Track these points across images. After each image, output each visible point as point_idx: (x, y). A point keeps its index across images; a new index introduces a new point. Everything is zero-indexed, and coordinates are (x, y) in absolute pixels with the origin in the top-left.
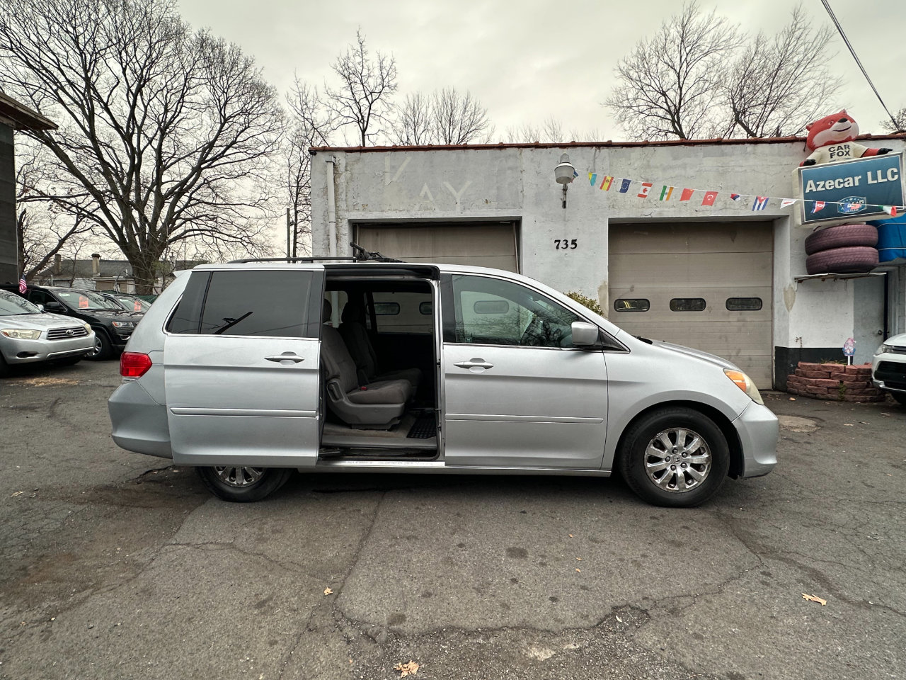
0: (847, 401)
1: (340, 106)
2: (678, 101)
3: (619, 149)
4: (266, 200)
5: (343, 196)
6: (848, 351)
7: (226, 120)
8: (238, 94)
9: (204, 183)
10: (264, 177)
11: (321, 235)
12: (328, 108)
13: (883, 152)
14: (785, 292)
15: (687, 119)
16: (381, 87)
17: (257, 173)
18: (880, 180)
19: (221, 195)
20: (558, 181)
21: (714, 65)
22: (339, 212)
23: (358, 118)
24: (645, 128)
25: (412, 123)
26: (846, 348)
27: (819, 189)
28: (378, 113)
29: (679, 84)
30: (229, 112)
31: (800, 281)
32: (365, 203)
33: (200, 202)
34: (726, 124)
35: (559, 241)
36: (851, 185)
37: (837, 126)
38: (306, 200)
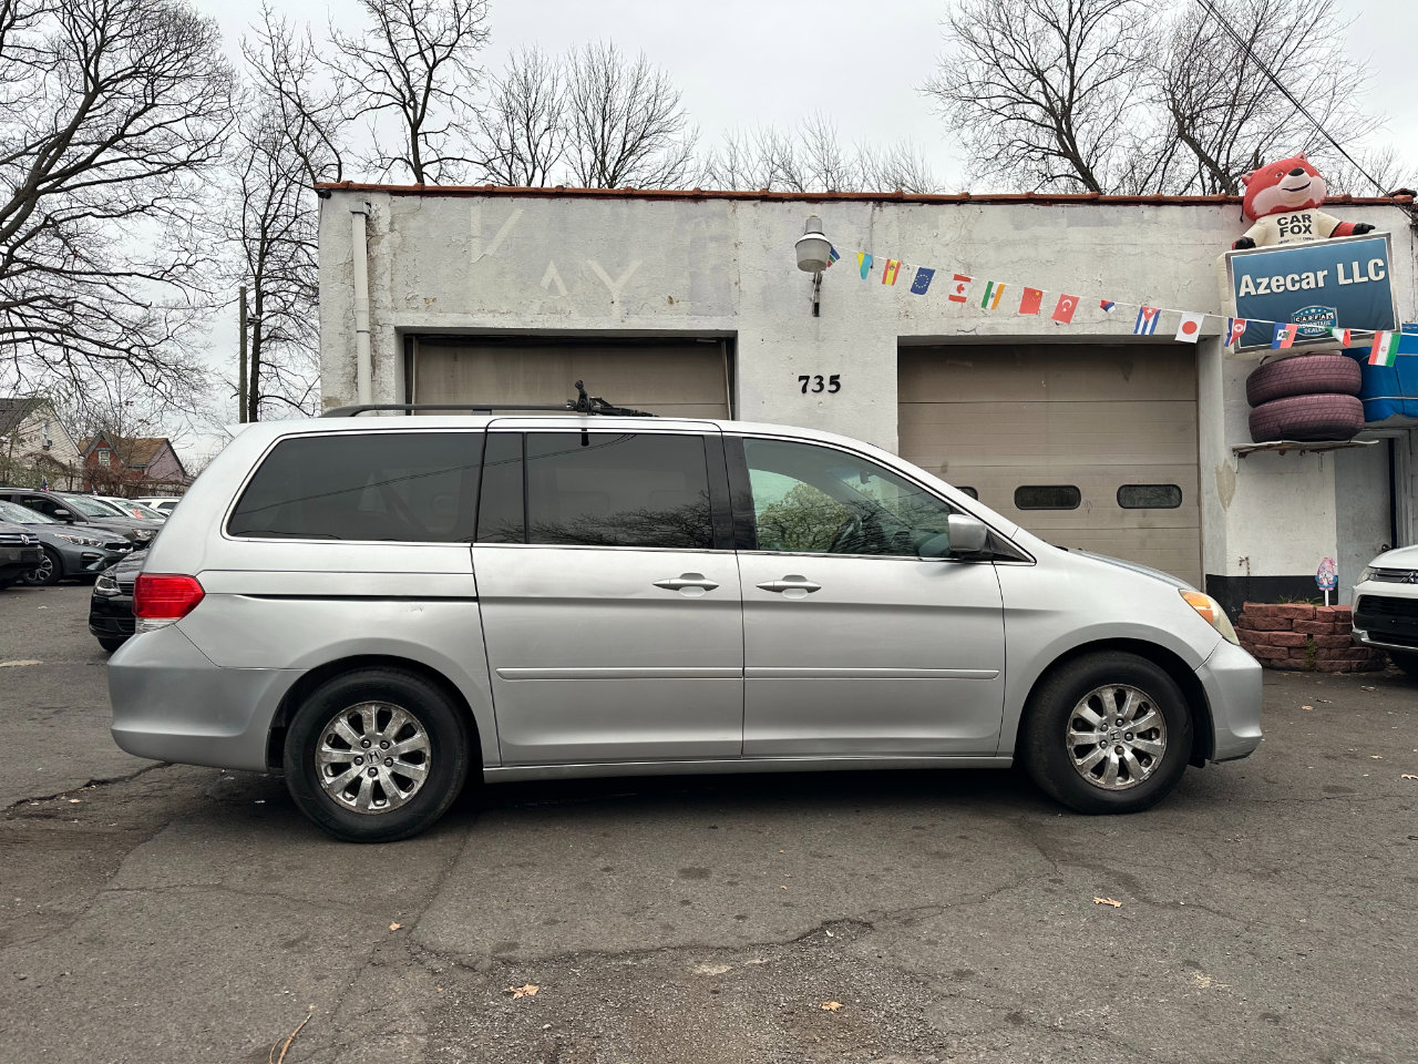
0: (1320, 671)
1: (363, 71)
2: (1067, 91)
3: (916, 208)
4: (189, 267)
5: (386, 280)
6: (1325, 583)
7: (99, 88)
8: (129, 32)
9: (45, 225)
10: (188, 216)
11: (337, 356)
12: (337, 73)
13: (1362, 229)
14: (1218, 473)
15: (1086, 126)
16: (455, 35)
17: (172, 207)
18: (1358, 279)
19: (83, 252)
20: (802, 266)
21: (1134, 25)
22: (378, 311)
23: (404, 96)
24: (1006, 142)
25: (521, 113)
26: (1321, 576)
27: (1261, 291)
28: (448, 89)
29: (1068, 58)
30: (106, 68)
31: (1241, 454)
32: (431, 296)
33: (30, 266)
34: (1159, 142)
35: (807, 378)
36: (1313, 285)
37: (1288, 182)
38: (283, 269)
